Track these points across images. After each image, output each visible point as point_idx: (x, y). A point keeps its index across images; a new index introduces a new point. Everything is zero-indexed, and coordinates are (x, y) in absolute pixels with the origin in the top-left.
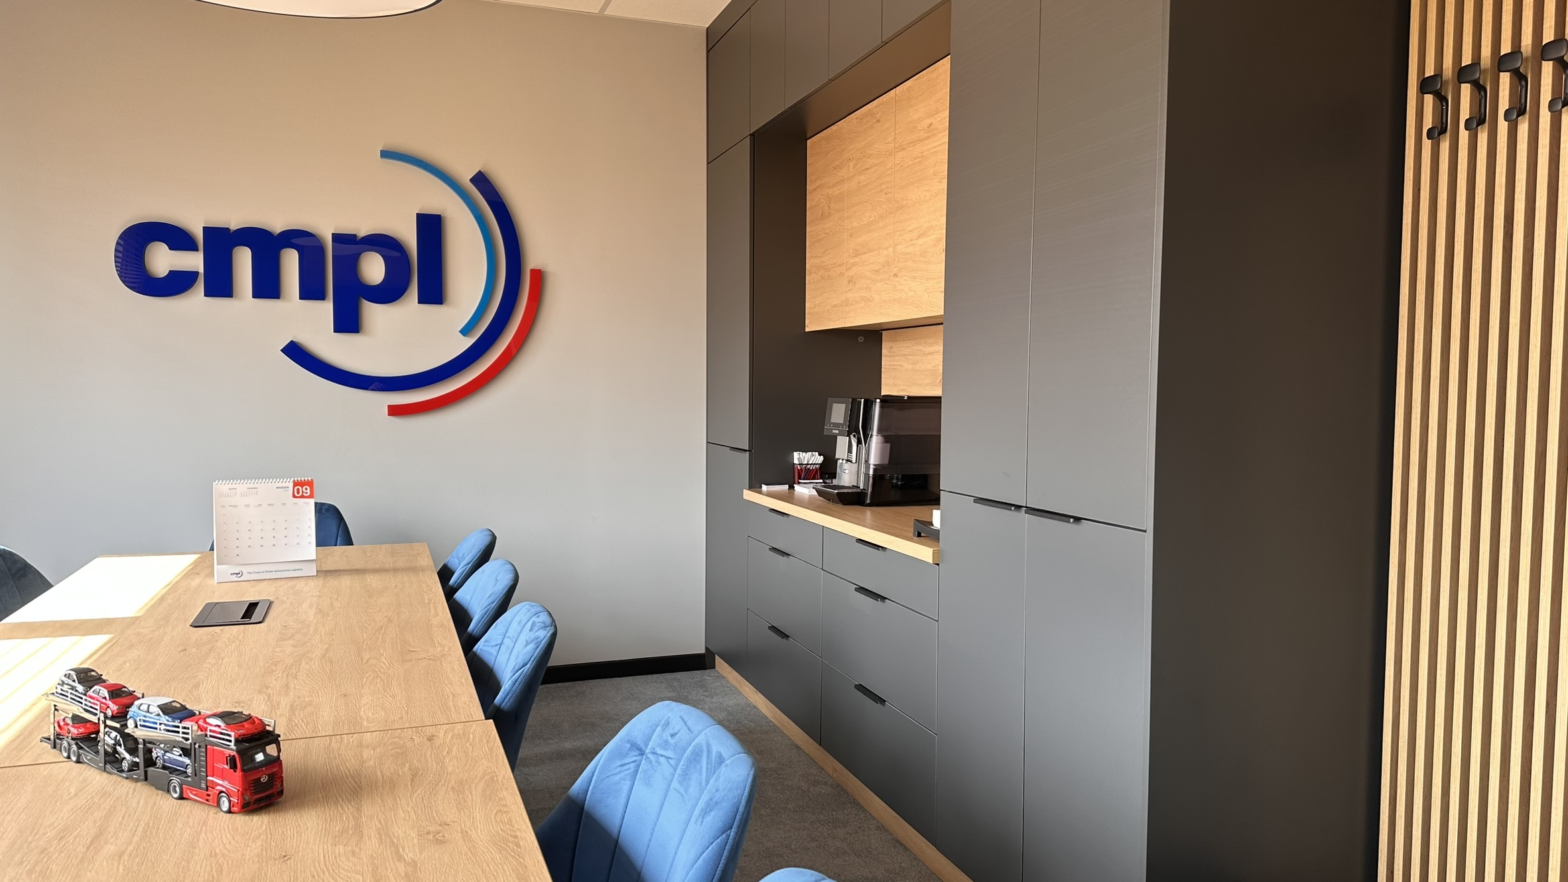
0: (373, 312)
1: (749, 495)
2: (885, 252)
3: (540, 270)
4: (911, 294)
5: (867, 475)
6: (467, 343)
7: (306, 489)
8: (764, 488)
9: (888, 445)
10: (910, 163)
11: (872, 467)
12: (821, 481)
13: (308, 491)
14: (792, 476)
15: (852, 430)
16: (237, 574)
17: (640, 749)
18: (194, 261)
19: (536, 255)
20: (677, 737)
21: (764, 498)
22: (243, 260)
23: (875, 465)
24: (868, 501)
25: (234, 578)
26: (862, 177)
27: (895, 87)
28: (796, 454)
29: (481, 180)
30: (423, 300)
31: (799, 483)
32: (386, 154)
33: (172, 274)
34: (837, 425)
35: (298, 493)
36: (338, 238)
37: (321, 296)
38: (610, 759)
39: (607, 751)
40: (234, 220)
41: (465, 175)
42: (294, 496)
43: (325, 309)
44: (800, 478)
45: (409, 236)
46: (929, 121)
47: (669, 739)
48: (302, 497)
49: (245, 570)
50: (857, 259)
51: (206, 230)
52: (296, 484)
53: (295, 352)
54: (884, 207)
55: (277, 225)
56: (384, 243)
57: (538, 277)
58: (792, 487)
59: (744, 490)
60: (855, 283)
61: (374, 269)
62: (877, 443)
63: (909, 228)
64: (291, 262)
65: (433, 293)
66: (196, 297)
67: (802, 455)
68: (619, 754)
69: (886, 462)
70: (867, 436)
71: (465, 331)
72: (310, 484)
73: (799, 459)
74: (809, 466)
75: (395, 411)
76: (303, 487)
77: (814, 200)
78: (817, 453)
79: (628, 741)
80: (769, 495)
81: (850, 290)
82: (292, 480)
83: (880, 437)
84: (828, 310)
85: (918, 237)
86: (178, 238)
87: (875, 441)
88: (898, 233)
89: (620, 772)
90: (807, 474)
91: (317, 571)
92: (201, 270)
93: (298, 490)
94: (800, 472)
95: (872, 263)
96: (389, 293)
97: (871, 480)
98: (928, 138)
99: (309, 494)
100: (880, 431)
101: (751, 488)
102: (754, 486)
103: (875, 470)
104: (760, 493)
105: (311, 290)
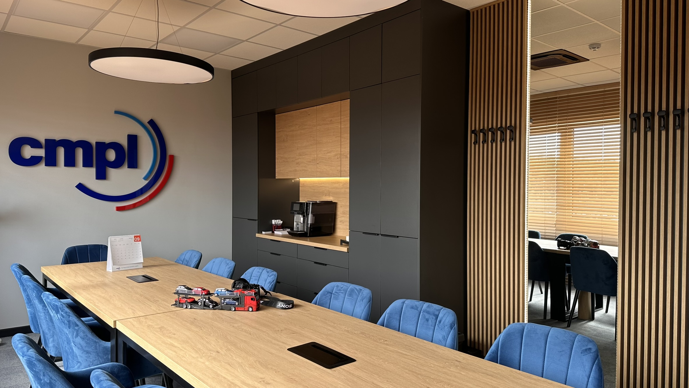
0: (112, 172)
1: (258, 235)
2: (313, 156)
3: (173, 155)
4: (325, 170)
5: (307, 227)
6: (146, 182)
7: (138, 238)
8: (263, 233)
9: (314, 217)
10: (323, 130)
11: (309, 224)
12: (282, 230)
13: (139, 239)
14: (272, 229)
15: (303, 214)
16: (118, 268)
17: (330, 293)
18: (41, 152)
19: (171, 150)
20: (343, 288)
21: (265, 235)
22: (61, 152)
23: (310, 224)
24: (308, 236)
25: (117, 270)
26: (302, 131)
27: (316, 106)
28: (273, 221)
29: (152, 123)
30: (130, 166)
31: (275, 231)
32: (117, 112)
33: (32, 157)
34: (296, 211)
35: (136, 240)
36: (97, 143)
37: (91, 166)
38: (321, 296)
39: (320, 295)
40: (58, 137)
41: (146, 120)
42: (135, 241)
43: (92, 171)
44: (275, 229)
45: (124, 143)
46: (331, 119)
47: (341, 289)
48: (137, 241)
49: (121, 267)
50: (301, 157)
51: (46, 140)
52: (135, 237)
53: (81, 187)
54: (312, 142)
55: (74, 138)
56: (115, 146)
57: (172, 157)
58: (273, 232)
59: (256, 234)
60: (300, 164)
61: (111, 155)
62: (311, 217)
63: (324, 150)
64: (80, 153)
65: (134, 164)
66: (42, 167)
68: (324, 294)
69: (314, 223)
70: (308, 215)
71: (145, 178)
72: (139, 237)
73: (275, 222)
74: (278, 225)
75: (119, 209)
76: (137, 238)
77: (279, 135)
78: (280, 220)
79: (326, 292)
80: (265, 234)
81: (297, 166)
82: (134, 235)
83: (312, 215)
84: (287, 172)
85: (328, 153)
86: (34, 143)
87: (310, 216)
88: (319, 151)
89: (325, 299)
90: (278, 227)
91: (143, 266)
92: (43, 155)
93: (136, 239)
94: (275, 227)
95: (307, 159)
96: (117, 164)
97: (309, 228)
98: (330, 124)
99: (139, 240)
100: (311, 213)
101: (258, 233)
102: (260, 232)
103: (310, 225)
104: (262, 234)
105: (87, 163)
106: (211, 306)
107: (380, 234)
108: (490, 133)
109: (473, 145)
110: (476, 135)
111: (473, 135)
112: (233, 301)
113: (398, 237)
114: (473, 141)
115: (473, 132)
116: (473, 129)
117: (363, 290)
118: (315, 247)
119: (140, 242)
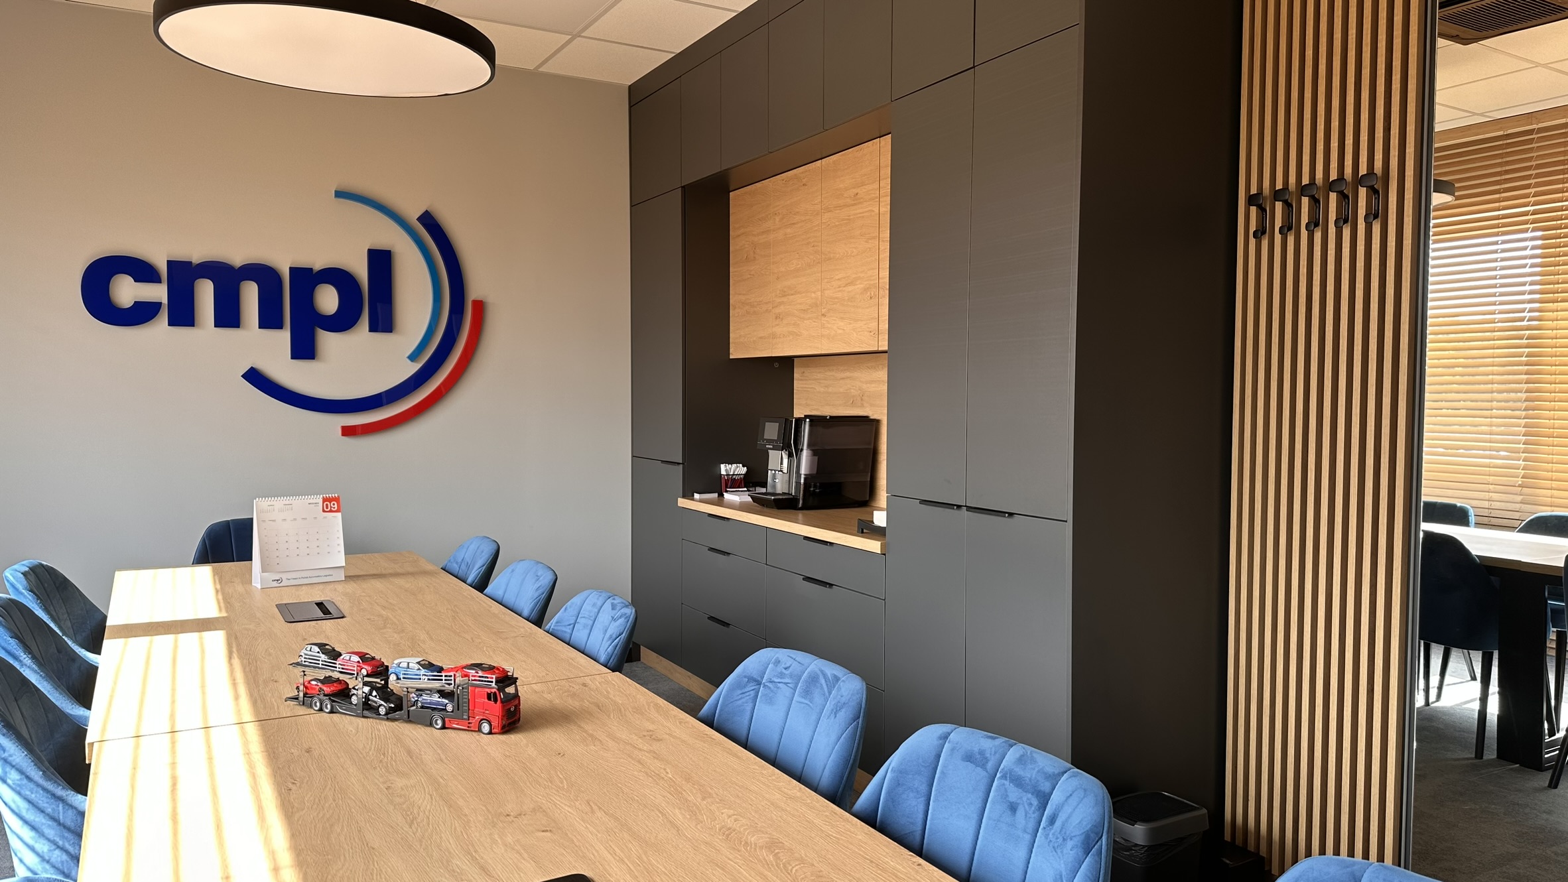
0: (328, 341)
1: (683, 502)
2: (813, 295)
3: (482, 301)
4: (840, 331)
5: (798, 483)
6: (414, 368)
7: (334, 504)
8: (697, 496)
9: (816, 458)
10: (837, 223)
11: (803, 477)
12: (745, 489)
13: (336, 506)
14: (719, 486)
15: (785, 446)
16: (278, 580)
17: (755, 681)
18: (158, 293)
19: (476, 289)
20: (791, 669)
21: (699, 504)
22: (205, 293)
23: (805, 475)
24: (800, 506)
25: (275, 584)
26: (789, 230)
27: (821, 159)
28: (722, 466)
29: (429, 221)
30: (373, 328)
31: (727, 491)
32: (339, 194)
33: (137, 304)
34: (770, 441)
35: (327, 508)
36: (294, 271)
37: (279, 325)
38: (732, 689)
39: (727, 685)
40: (197, 254)
41: (413, 214)
42: (324, 511)
43: (283, 338)
44: (727, 487)
45: (361, 270)
46: (855, 191)
47: (784, 671)
48: (331, 511)
49: (284, 576)
50: (785, 299)
51: (170, 263)
52: (325, 500)
53: (255, 377)
54: (812, 257)
55: (238, 258)
56: (338, 277)
57: (480, 307)
58: (721, 495)
59: (679, 499)
60: (782, 319)
61: (328, 300)
62: (807, 456)
63: (837, 277)
64: (250, 294)
65: (383, 322)
66: (160, 326)
67: (729, 466)
68: (738, 685)
69: (815, 472)
70: (799, 451)
71: (413, 357)
72: (337, 500)
73: (726, 470)
74: (734, 477)
75: (348, 431)
76: (331, 503)
77: (738, 244)
78: (741, 465)
79: (745, 677)
80: (701, 501)
81: (777, 325)
82: (321, 496)
83: (810, 452)
84: (754, 341)
85: (847, 285)
86: (142, 271)
87: (805, 454)
88: (826, 280)
89: (741, 698)
90: (734, 483)
91: (345, 577)
92: (165, 301)
93: (327, 505)
94: (727, 481)
95: (800, 304)
96: (342, 322)
97: (802, 487)
98: (853, 205)
99: (336, 508)
100: (809, 446)
101: (684, 497)
102: (688, 495)
103: (805, 479)
104: (693, 500)
105: (270, 320)
106: (382, 711)
107: (966, 506)
108: (1305, 201)
109: (1252, 241)
110: (1262, 209)
111: (1253, 209)
112: (439, 697)
113: (1011, 514)
114: (1253, 228)
115: (1252, 200)
116: (1254, 191)
117: (843, 681)
118: (806, 538)
119: (339, 515)
